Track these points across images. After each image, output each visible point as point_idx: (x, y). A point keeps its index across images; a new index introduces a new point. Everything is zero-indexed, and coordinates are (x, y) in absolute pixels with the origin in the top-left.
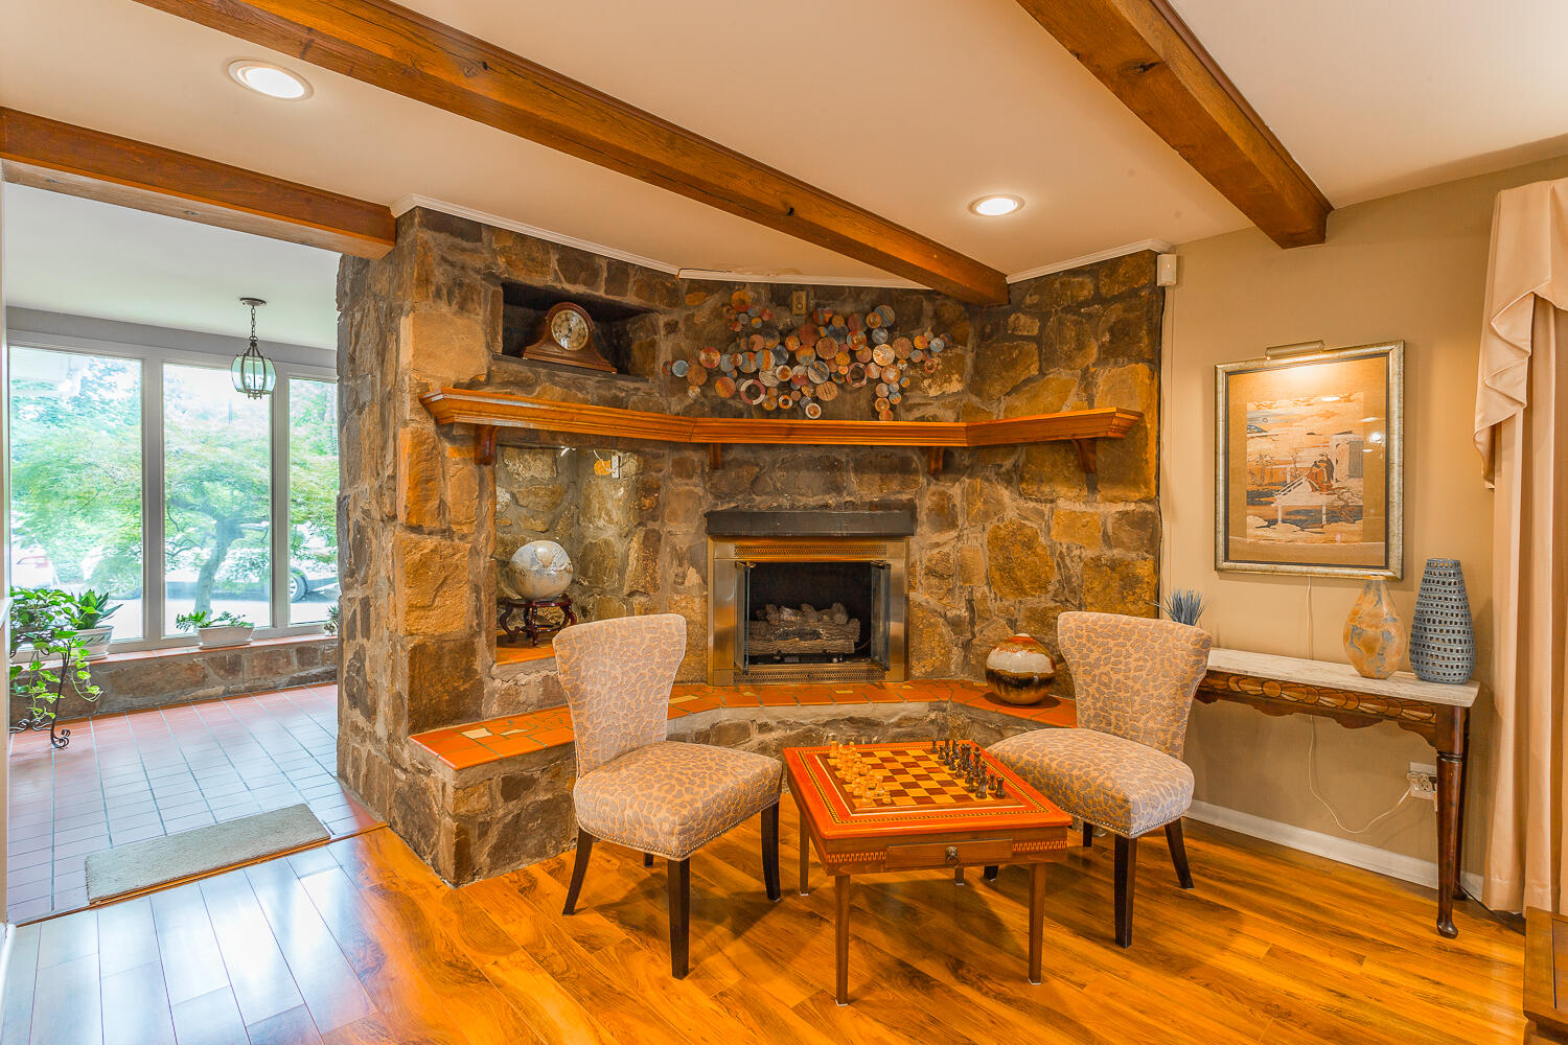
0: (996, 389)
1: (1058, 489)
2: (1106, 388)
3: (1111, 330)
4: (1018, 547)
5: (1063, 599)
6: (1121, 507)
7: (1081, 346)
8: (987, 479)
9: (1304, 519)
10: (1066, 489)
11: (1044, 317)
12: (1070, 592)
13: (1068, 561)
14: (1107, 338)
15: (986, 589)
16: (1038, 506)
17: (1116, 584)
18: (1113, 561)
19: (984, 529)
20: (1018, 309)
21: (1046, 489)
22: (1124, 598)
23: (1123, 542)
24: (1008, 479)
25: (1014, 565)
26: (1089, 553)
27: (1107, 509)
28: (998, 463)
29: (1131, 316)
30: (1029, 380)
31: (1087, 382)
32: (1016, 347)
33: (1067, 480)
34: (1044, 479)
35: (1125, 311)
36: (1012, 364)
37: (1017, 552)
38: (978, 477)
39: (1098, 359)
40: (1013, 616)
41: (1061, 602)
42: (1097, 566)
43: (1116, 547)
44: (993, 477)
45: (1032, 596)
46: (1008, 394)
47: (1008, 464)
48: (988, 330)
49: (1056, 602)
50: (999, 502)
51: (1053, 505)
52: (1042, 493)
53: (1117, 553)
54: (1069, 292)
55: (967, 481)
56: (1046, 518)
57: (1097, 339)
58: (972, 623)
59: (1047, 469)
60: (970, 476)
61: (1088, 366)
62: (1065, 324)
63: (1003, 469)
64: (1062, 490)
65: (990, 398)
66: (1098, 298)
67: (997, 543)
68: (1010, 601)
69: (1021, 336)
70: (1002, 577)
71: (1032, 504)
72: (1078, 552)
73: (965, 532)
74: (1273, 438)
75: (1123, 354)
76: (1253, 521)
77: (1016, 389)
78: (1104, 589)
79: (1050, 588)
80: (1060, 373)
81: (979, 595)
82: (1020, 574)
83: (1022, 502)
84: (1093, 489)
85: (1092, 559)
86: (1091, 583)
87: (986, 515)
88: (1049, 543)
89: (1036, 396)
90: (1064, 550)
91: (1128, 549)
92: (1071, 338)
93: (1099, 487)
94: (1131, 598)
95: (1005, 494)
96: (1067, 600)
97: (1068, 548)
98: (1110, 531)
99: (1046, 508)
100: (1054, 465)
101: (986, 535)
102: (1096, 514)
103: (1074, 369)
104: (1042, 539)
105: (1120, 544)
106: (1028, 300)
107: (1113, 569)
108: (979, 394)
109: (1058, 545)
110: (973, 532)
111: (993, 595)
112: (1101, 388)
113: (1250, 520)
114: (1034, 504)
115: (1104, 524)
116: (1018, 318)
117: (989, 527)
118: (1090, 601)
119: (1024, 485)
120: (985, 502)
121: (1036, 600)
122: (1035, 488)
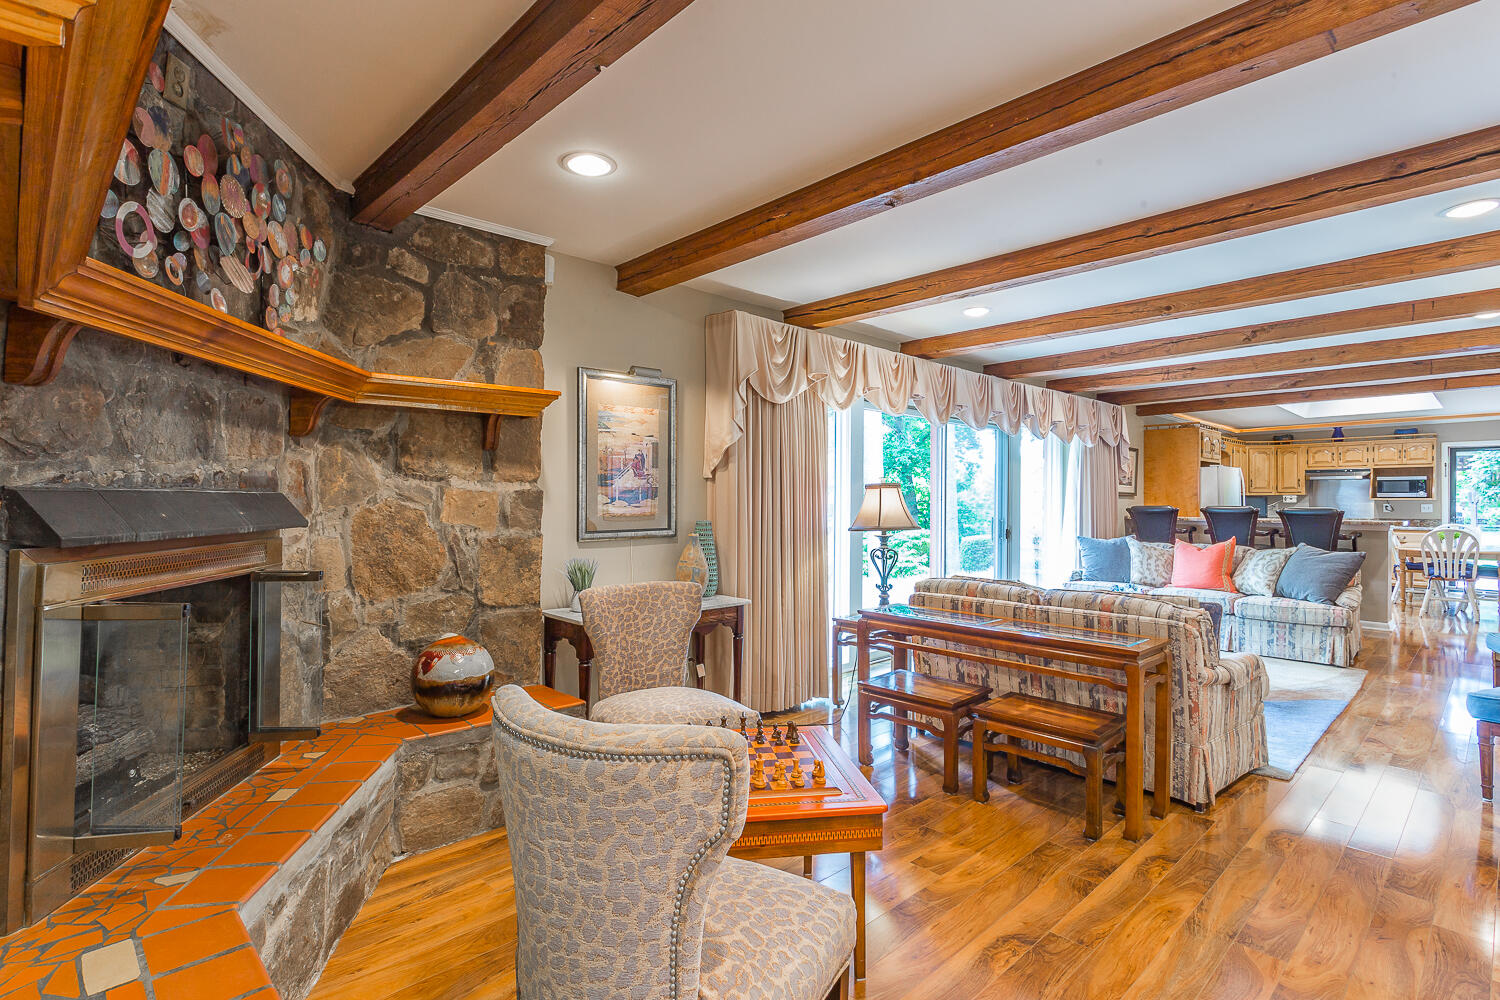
0: (367, 333)
1: (452, 465)
2: (506, 366)
3: (511, 309)
4: (399, 534)
5: (457, 588)
6: (517, 487)
7: (480, 315)
8: (351, 448)
9: (630, 496)
10: (460, 466)
11: (436, 268)
12: (465, 579)
13: (462, 544)
14: (507, 315)
15: (348, 593)
16: (423, 484)
17: (511, 563)
18: (510, 540)
19: (346, 514)
20: (403, 243)
21: (436, 465)
22: (520, 576)
23: (520, 522)
24: (380, 450)
25: (394, 557)
26: (485, 535)
27: (504, 488)
28: (367, 428)
29: (529, 302)
30: (408, 334)
31: (485, 354)
32: (399, 290)
33: (461, 457)
34: (434, 453)
35: (525, 295)
36: (392, 308)
37: (396, 539)
38: (338, 443)
39: (498, 334)
40: (392, 619)
41: (454, 591)
42: (494, 547)
43: (512, 527)
44: (360, 446)
45: (417, 590)
46: (381, 344)
47: (382, 431)
48: (357, 252)
49: (448, 592)
50: (370, 479)
51: (443, 483)
52: (430, 469)
53: (513, 532)
54: (468, 252)
55: (321, 448)
56: (434, 498)
57: (497, 314)
58: (326, 643)
59: (438, 442)
60: (324, 441)
61: (486, 338)
62: (463, 286)
63: (375, 437)
64: (456, 467)
65: (356, 341)
66: (496, 271)
67: (364, 529)
68: (386, 601)
69: (406, 278)
70: (373, 573)
71: (414, 482)
72: (473, 535)
73: (319, 519)
74: (613, 435)
75: (523, 336)
76: (601, 498)
77: (393, 340)
78: (501, 570)
79: (440, 577)
80: (454, 338)
81: (336, 603)
82: (402, 566)
83: (399, 480)
84: (490, 466)
85: (489, 540)
86: (488, 566)
87: (352, 495)
88: (439, 527)
89: (422, 355)
90: (459, 534)
91: (525, 528)
92: (469, 302)
93: (497, 465)
94: (527, 575)
95: (377, 470)
96: (461, 588)
97: (461, 530)
98: (508, 510)
99: (433, 487)
100: (446, 438)
101: (349, 522)
102: (494, 493)
103: (472, 337)
104: (429, 523)
105: (518, 523)
106: (417, 239)
107: (509, 549)
108: (339, 331)
109: (450, 529)
110: (328, 519)
111: (358, 600)
112: (502, 364)
113: (600, 497)
114: (417, 482)
115: (502, 504)
116: (402, 254)
117: (355, 511)
118: (486, 584)
119: (407, 459)
120: (350, 478)
121: (422, 595)
122: (422, 463)
